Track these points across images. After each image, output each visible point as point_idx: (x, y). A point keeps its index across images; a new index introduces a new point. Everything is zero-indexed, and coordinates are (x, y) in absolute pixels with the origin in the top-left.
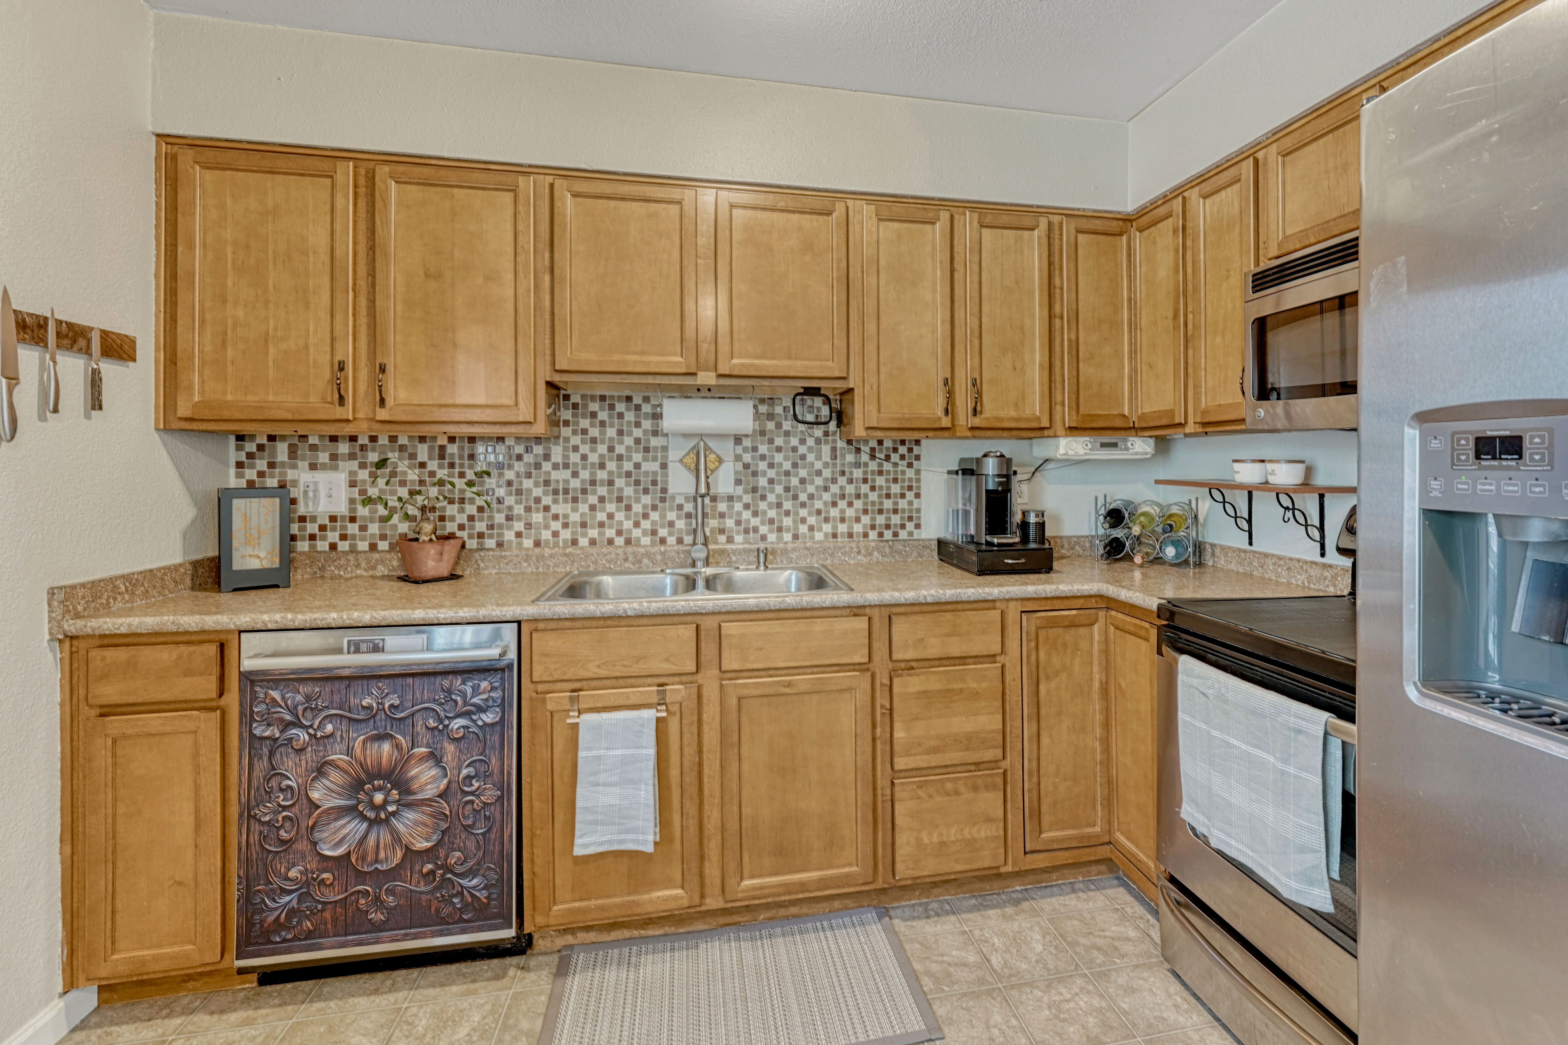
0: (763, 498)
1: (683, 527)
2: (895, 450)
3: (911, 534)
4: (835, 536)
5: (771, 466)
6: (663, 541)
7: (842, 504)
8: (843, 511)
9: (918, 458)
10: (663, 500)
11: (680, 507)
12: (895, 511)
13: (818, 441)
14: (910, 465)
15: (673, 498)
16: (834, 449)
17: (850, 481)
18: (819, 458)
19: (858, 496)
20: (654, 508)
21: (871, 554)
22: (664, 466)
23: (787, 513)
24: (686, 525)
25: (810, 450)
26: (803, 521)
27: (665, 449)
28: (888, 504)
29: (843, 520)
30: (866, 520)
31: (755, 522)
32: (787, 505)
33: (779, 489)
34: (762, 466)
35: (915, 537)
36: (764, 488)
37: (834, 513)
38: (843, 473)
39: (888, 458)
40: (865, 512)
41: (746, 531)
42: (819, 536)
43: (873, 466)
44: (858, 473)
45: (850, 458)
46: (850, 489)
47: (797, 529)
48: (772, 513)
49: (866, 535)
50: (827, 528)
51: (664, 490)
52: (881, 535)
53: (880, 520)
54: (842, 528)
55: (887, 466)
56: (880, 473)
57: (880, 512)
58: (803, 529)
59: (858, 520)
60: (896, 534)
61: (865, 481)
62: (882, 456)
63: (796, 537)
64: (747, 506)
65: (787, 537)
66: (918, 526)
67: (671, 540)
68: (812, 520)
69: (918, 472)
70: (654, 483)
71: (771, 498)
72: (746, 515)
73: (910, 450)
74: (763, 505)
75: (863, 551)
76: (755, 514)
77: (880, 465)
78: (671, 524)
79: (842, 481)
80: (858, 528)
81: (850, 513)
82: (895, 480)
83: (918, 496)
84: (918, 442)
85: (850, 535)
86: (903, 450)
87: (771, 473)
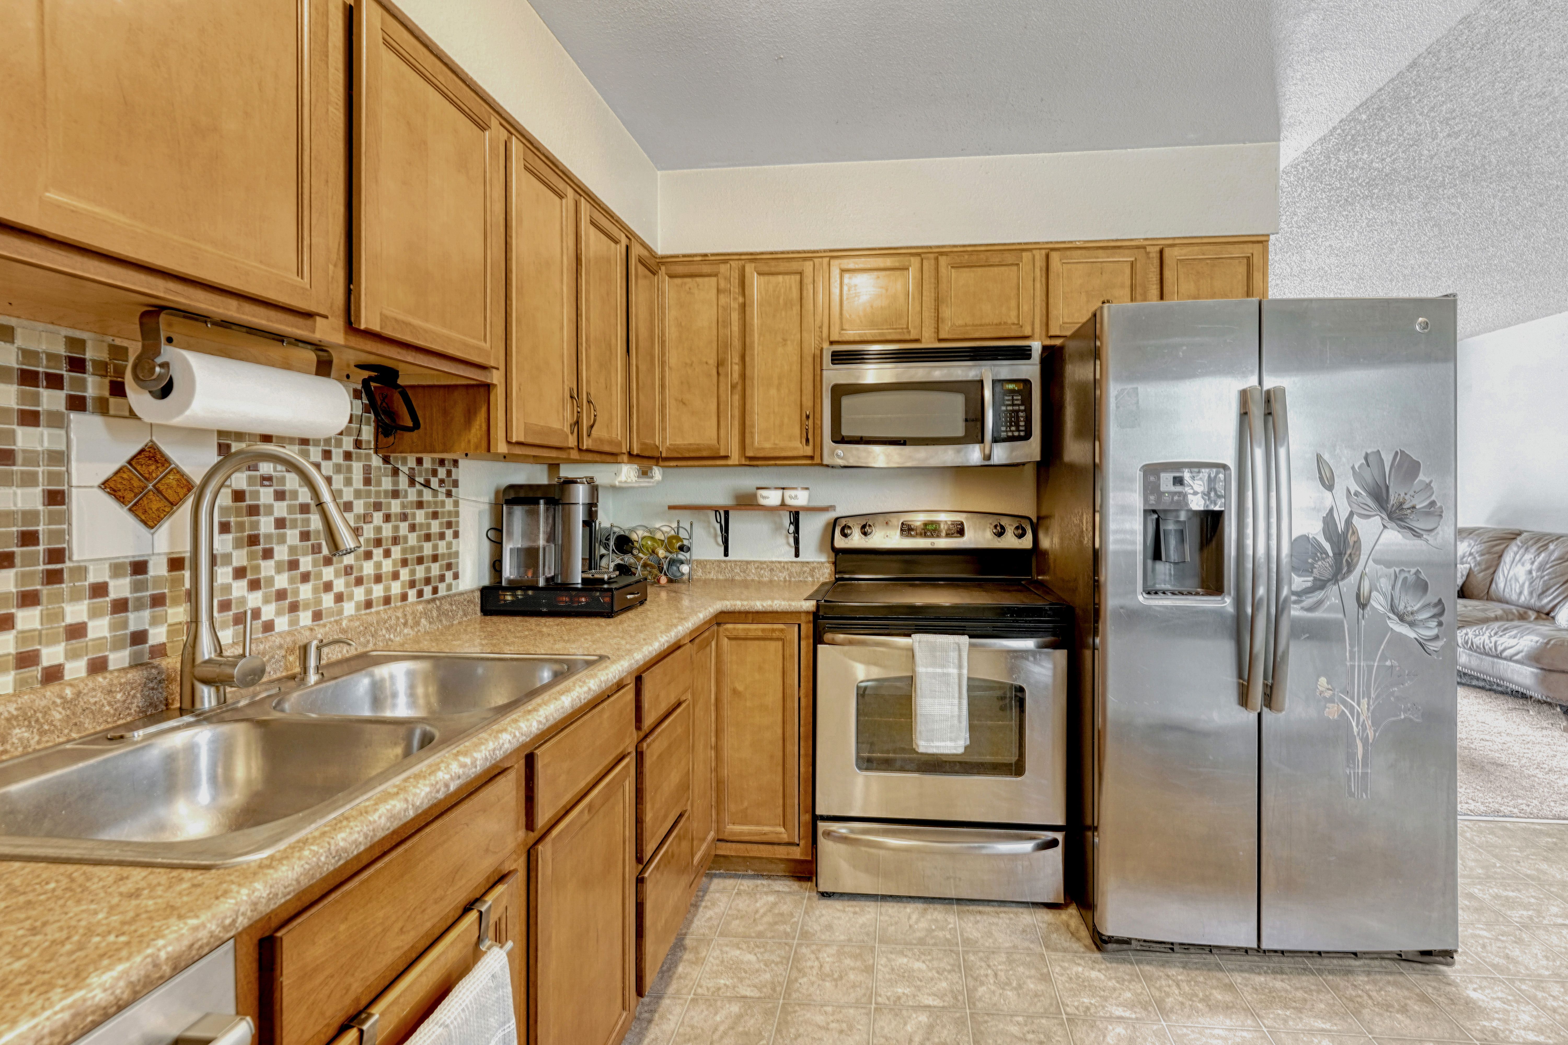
0: (268, 554)
1: (106, 633)
2: (435, 473)
3: (449, 588)
4: (369, 604)
5: (280, 496)
6: (53, 675)
7: (378, 553)
8: (378, 565)
9: (456, 484)
10: (54, 577)
11: (99, 590)
12: (435, 558)
13: (348, 456)
14: (449, 494)
15: (81, 571)
16: (367, 469)
17: (387, 518)
18: (348, 482)
19: (395, 540)
20: (28, 599)
21: (417, 623)
22: (55, 498)
23: (305, 578)
24: (113, 627)
25: (338, 469)
26: (328, 587)
27: (59, 457)
28: (428, 549)
29: (378, 579)
30: (405, 574)
31: (254, 599)
32: (306, 563)
33: (292, 536)
34: (266, 495)
35: (454, 591)
36: (269, 537)
37: (368, 568)
38: (377, 507)
39: (427, 484)
40: (405, 563)
41: (239, 619)
42: (349, 608)
43: (412, 495)
44: (395, 507)
45: (387, 483)
46: (387, 531)
47: (319, 602)
48: (282, 581)
49: (404, 597)
50: (359, 593)
51: (56, 555)
52: (420, 594)
53: (420, 572)
54: (378, 591)
55: (427, 496)
56: (420, 505)
57: (420, 561)
58: (328, 600)
59: (396, 576)
60: (435, 590)
61: (404, 517)
62: (422, 480)
63: (317, 616)
64: (240, 573)
65: (305, 618)
66: (456, 576)
67: (76, 669)
68: (339, 585)
69: (456, 504)
70: (29, 538)
71: (281, 553)
72: (239, 588)
73: (449, 473)
74: (267, 568)
75: (410, 622)
76: (254, 585)
77: (420, 493)
78: (76, 632)
79: (378, 517)
80: (396, 588)
81: (387, 566)
82: (435, 515)
83: (456, 535)
84: (455, 462)
85: (387, 600)
86: (442, 472)
87: (281, 509)
